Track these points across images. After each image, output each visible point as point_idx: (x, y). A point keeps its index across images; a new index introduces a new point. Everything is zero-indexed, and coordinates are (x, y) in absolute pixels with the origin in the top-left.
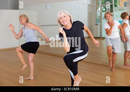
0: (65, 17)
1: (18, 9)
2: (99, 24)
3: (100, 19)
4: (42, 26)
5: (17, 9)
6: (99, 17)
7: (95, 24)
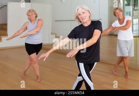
0: (84, 13)
1: (30, 2)
4: (56, 21)
5: (28, 2)
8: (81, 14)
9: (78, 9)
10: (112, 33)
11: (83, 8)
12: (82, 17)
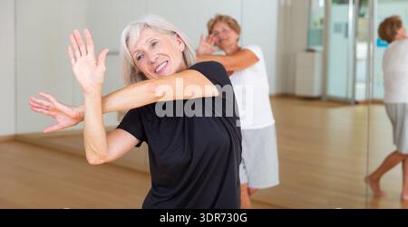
2: (319, 48)
3: (321, 31)
6: (318, 22)
7: (305, 47)
8: (146, 48)
9: (127, 40)
10: (289, 91)
11: (147, 26)
12: (153, 59)
